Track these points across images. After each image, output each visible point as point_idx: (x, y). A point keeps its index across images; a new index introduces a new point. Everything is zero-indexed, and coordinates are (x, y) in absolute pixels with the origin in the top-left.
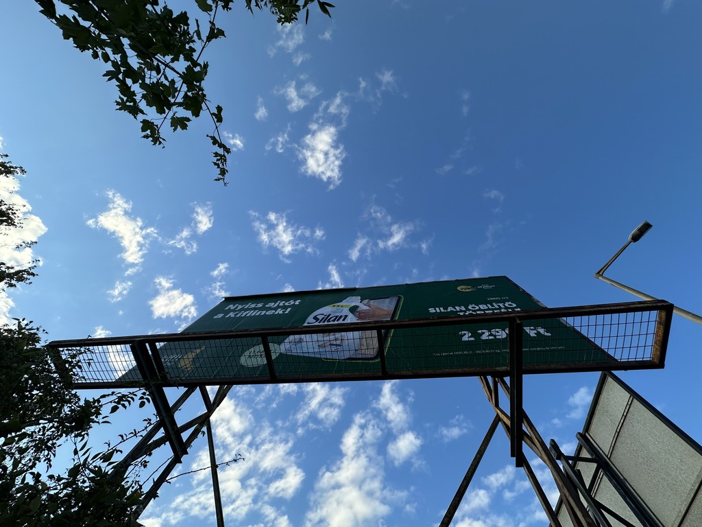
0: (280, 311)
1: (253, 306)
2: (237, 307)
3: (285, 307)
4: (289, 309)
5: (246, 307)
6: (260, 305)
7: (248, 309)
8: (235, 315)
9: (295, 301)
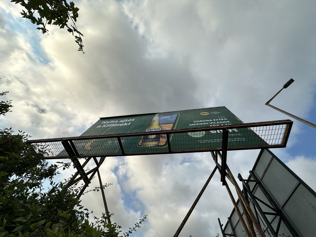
0: (126, 124)
1: (114, 122)
2: (106, 123)
4: (130, 123)
5: (111, 122)
6: (117, 121)
8: (106, 126)
9: (132, 119)
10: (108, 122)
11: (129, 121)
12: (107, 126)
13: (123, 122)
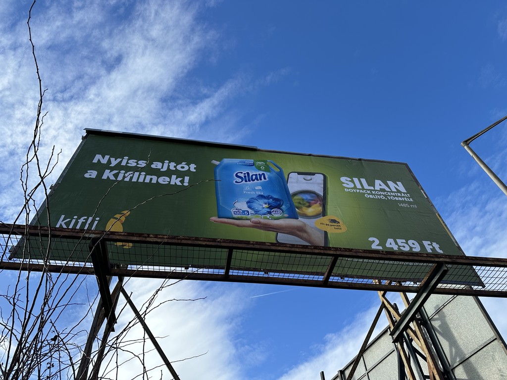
0: (175, 180)
1: (132, 163)
2: (109, 162)
3: (180, 174)
4: (187, 179)
5: (124, 163)
6: (142, 164)
7: (127, 169)
8: (116, 175)
9: (188, 164)
10: (114, 162)
11: (179, 167)
12: (120, 178)
13: (162, 168)
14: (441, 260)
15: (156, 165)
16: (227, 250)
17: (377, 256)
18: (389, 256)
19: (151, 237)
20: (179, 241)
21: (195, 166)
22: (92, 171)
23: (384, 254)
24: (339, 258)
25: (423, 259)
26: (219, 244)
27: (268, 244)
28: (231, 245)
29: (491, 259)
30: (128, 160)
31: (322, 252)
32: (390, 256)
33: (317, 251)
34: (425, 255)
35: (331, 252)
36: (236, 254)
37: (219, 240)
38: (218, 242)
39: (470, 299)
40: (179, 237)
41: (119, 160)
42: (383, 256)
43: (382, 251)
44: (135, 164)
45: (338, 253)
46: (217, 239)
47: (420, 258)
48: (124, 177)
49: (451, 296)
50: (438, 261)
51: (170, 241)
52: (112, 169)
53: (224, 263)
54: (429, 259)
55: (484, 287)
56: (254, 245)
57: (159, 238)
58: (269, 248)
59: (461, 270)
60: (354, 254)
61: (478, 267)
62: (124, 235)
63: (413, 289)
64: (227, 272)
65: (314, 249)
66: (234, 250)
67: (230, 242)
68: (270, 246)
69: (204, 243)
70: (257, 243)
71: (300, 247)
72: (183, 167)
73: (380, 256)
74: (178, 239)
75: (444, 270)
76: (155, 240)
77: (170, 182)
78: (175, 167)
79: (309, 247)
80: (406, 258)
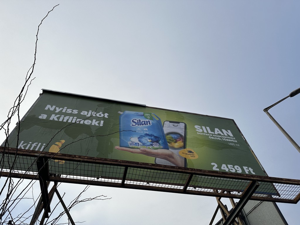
0: (95, 123)
1: (69, 111)
2: (55, 110)
3: (98, 119)
4: (102, 122)
5: (64, 111)
6: (75, 112)
7: (66, 114)
8: (58, 118)
9: (104, 113)
10: (58, 110)
11: (98, 115)
12: (61, 120)
13: (87, 115)
14: (255, 178)
15: (84, 113)
16: (124, 167)
17: (217, 175)
18: (223, 175)
19: (77, 157)
20: (94, 161)
21: (108, 115)
22: (43, 115)
23: (221, 174)
24: (194, 175)
25: (244, 178)
26: (119, 163)
27: (150, 164)
28: (127, 164)
29: (284, 179)
30: (67, 109)
31: (183, 171)
32: (225, 175)
33: (180, 170)
34: (245, 175)
35: (189, 171)
36: (130, 170)
37: (119, 161)
38: (119, 162)
39: (271, 203)
40: (94, 158)
41: (61, 109)
42: (220, 175)
43: (220, 172)
44: (71, 112)
45: (193, 172)
46: (118, 160)
47: (242, 177)
48: (63, 119)
49: (259, 201)
50: (253, 179)
51: (88, 160)
52: (56, 114)
53: (122, 176)
54: (247, 178)
55: (280, 196)
56: (141, 165)
57: (82, 158)
58: (150, 167)
59: (267, 186)
60: (203, 173)
61: (277, 184)
62: (60, 155)
63: (237, 196)
64: (123, 182)
65: (178, 169)
66: (128, 168)
67: (126, 163)
68: (151, 166)
69: (110, 162)
70: (143, 164)
71: (170, 167)
72: (100, 115)
73: (218, 175)
74: (94, 159)
75: (257, 185)
76: (79, 159)
77: (91, 123)
78: (95, 114)
79: (175, 168)
80: (234, 176)
